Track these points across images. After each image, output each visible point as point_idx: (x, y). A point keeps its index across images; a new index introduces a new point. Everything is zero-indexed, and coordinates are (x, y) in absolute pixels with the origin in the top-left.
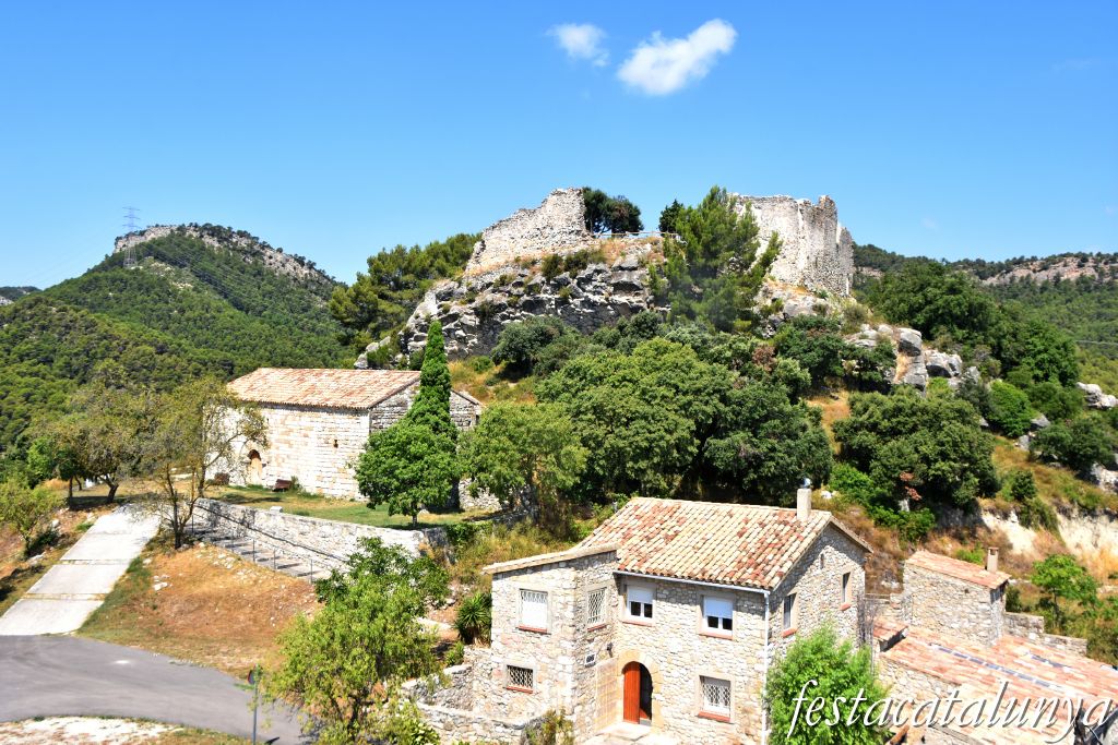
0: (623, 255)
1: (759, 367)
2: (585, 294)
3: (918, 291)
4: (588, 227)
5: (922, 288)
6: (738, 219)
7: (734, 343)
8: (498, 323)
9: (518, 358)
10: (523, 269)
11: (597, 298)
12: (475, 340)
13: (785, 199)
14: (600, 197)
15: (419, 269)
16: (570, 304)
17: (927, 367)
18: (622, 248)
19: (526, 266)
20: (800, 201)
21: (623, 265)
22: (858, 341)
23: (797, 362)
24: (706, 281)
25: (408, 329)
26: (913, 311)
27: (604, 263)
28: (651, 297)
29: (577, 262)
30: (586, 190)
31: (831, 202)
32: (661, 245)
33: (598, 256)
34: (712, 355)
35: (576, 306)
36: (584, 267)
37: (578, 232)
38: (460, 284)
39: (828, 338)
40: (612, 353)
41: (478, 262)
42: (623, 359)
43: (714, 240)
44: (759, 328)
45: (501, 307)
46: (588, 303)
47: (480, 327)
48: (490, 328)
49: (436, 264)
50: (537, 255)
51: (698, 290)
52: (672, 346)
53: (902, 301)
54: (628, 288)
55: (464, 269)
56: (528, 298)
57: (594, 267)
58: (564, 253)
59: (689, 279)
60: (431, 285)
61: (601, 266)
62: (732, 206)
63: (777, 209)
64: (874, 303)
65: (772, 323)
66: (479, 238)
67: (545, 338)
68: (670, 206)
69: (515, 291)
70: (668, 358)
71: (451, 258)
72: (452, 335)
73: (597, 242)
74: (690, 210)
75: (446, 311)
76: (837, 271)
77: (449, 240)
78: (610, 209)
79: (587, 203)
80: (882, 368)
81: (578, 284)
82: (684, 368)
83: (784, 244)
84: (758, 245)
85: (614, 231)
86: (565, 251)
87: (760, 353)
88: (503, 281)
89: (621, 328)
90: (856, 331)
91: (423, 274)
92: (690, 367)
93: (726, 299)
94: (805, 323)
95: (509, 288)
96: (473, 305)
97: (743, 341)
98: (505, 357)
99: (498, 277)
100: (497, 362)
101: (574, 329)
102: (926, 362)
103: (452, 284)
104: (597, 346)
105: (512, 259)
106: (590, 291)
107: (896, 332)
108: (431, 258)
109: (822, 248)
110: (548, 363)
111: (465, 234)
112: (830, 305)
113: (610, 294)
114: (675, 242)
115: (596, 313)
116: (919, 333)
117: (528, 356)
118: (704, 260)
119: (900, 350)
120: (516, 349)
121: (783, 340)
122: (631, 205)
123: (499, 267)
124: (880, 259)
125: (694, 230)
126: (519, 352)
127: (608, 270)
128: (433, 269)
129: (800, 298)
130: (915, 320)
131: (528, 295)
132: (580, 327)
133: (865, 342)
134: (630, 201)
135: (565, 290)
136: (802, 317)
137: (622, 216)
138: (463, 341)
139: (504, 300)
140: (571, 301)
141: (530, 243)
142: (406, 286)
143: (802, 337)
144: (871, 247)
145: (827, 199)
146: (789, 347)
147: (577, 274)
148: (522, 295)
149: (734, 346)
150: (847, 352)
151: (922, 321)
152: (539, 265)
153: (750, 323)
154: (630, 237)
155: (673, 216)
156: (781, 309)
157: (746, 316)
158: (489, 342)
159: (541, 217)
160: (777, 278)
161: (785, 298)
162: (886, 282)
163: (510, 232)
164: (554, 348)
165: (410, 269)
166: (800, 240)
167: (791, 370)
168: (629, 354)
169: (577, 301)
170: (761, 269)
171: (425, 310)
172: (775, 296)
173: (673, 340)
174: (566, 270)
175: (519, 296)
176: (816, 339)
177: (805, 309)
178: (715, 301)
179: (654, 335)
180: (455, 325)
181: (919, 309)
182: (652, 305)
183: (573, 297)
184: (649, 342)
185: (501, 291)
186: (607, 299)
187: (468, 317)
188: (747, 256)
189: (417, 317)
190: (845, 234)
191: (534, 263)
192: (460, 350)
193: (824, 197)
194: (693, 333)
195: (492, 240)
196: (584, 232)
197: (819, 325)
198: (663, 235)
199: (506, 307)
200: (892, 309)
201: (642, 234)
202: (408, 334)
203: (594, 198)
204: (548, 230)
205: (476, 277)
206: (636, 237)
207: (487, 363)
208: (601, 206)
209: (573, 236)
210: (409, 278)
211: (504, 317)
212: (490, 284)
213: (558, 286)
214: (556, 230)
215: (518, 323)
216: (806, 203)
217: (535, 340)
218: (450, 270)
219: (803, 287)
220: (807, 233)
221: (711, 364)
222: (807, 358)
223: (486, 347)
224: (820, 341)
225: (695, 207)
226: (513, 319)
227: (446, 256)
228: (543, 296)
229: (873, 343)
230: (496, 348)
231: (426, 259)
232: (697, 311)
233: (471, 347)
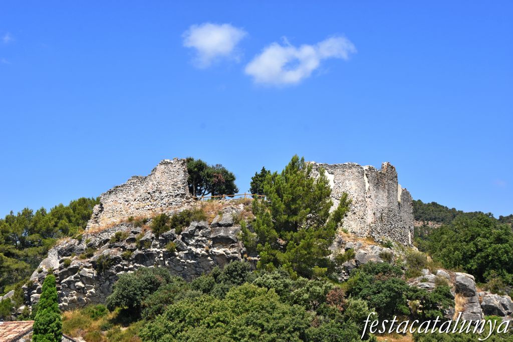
0: (220, 214)
1: (332, 307)
2: (189, 247)
3: (470, 240)
4: (191, 190)
5: (473, 238)
6: (315, 183)
7: (311, 286)
8: (113, 274)
9: (130, 305)
10: (136, 227)
11: (199, 250)
12: (93, 290)
13: (353, 166)
14: (201, 166)
15: (44, 229)
16: (176, 256)
17: (482, 307)
18: (220, 207)
19: (138, 225)
20: (366, 168)
21: (220, 223)
22: (420, 284)
23: (366, 303)
24: (289, 235)
25: (32, 282)
26: (466, 258)
27: (205, 220)
28: (244, 249)
29: (181, 221)
30: (189, 160)
31: (392, 167)
32: (251, 205)
33: (200, 215)
34: (293, 297)
35: (181, 258)
36: (188, 225)
37: (183, 196)
38: (80, 241)
39: (394, 282)
40: (208, 297)
41: (97, 222)
42: (217, 302)
43: (294, 200)
44: (334, 274)
45: (116, 260)
46: (191, 255)
47: (97, 278)
48: (107, 279)
49: (59, 225)
50: (148, 215)
51: (282, 242)
52: (259, 290)
53: (456, 249)
54: (225, 241)
55: (84, 228)
56: (140, 252)
57: (196, 224)
58: (170, 212)
59: (274, 233)
60: (54, 243)
61: (202, 223)
62: (308, 173)
63: (346, 174)
64: (432, 251)
65: (346, 268)
66: (98, 201)
67: (153, 286)
68: (259, 172)
69: (128, 246)
70: (256, 300)
71: (73, 219)
72: (72, 286)
73: (198, 203)
74: (276, 175)
75: (67, 265)
76: (400, 224)
77: (72, 204)
78: (209, 176)
79: (190, 171)
80: (441, 307)
81: (183, 239)
82: (269, 309)
83: (353, 203)
84: (331, 204)
85: (213, 194)
86: (171, 211)
87: (333, 295)
88: (118, 238)
89: (215, 276)
90: (418, 275)
91: (48, 233)
92: (273, 308)
93: (305, 249)
94: (374, 269)
95: (123, 244)
96: (92, 259)
97: (318, 284)
98: (118, 304)
99: (114, 234)
100: (111, 309)
101: (179, 277)
102: (480, 302)
103: (73, 241)
104: (195, 292)
105: (126, 219)
106: (192, 245)
107: (452, 276)
108: (56, 220)
109: (386, 205)
110: (155, 308)
111: (87, 197)
112: (395, 253)
113: (210, 247)
114: (263, 202)
115: (198, 263)
116: (472, 277)
117: (138, 302)
118: (286, 217)
119: (457, 291)
120: (128, 297)
121: (355, 283)
122: (227, 172)
123: (115, 225)
124: (443, 214)
125: (278, 191)
126: (131, 300)
127: (208, 226)
128: (57, 228)
129: (369, 248)
130: (469, 266)
131: (140, 249)
132: (184, 276)
133: (426, 284)
134: (227, 169)
135: (172, 244)
136: (371, 263)
137: (219, 181)
138: (81, 291)
139: (119, 254)
140: (177, 253)
141: (142, 204)
142: (31, 245)
143: (371, 281)
144: (434, 204)
145: (388, 165)
146: (360, 290)
147: (181, 231)
148: (135, 250)
149: (311, 289)
150: (411, 293)
151: (475, 267)
152: (148, 224)
153: (326, 269)
154: (227, 199)
155: (262, 181)
156: (353, 256)
157: (323, 263)
158: (104, 291)
159: (151, 183)
160: (349, 231)
161: (356, 247)
162: (442, 233)
163: (125, 196)
164: (160, 294)
165: (36, 229)
166: (367, 199)
167: (360, 310)
168: (222, 298)
169: (182, 254)
170: (334, 224)
171: (48, 265)
172: (347, 246)
173: (260, 285)
174: (172, 227)
175: (132, 250)
176: (384, 283)
177: (374, 257)
178: (296, 252)
179: (244, 281)
180: (75, 278)
181: (472, 256)
182: (245, 256)
183: (179, 251)
184: (239, 287)
185: (116, 247)
186: (207, 251)
187: (87, 270)
188: (322, 213)
189: (40, 272)
190: (405, 194)
191: (145, 221)
192: (79, 300)
193: (385, 164)
194: (277, 278)
195: (109, 203)
196: (188, 195)
197: (385, 270)
198: (253, 197)
199: (121, 261)
200: (448, 256)
201: (236, 197)
202: (32, 287)
203: (196, 167)
204: (157, 194)
205: (95, 234)
206: (231, 199)
207: (102, 310)
208: (201, 173)
209: (178, 199)
210: (35, 237)
211: (118, 270)
212: (107, 240)
213: (165, 241)
214: (164, 194)
215: (130, 273)
216: (370, 169)
217: (144, 289)
218: (71, 230)
219: (371, 238)
220: (373, 193)
221: (291, 305)
222: (376, 299)
223: (102, 295)
224: (387, 284)
225: (280, 173)
226: (126, 270)
227: (68, 217)
228: (153, 250)
229: (433, 285)
230: (110, 297)
231: (50, 220)
232: (282, 259)
233: (89, 297)
